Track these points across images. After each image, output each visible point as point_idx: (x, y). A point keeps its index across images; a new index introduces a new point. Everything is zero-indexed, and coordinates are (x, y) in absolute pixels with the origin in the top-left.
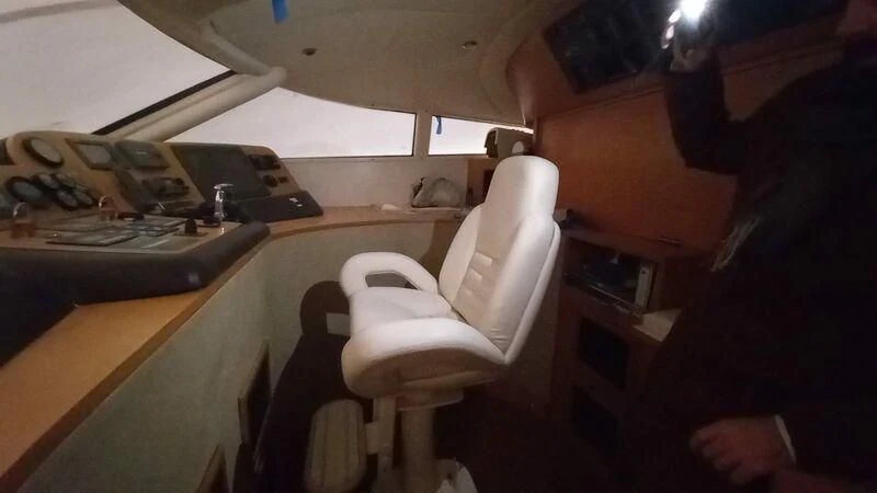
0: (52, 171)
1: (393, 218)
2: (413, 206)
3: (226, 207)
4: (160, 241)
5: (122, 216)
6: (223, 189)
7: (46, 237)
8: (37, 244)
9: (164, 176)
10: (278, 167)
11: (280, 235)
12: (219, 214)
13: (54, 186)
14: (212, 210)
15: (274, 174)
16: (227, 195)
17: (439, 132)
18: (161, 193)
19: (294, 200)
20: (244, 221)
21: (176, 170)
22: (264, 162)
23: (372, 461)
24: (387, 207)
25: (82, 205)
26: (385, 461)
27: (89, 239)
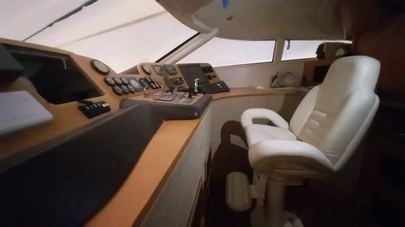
0: (149, 76)
1: (263, 93)
2: (271, 87)
3: (198, 88)
4: (182, 100)
5: (167, 92)
6: (198, 80)
7: (152, 98)
8: (150, 100)
9: (176, 76)
10: (212, 71)
11: (216, 100)
12: (196, 90)
13: (150, 81)
14: (194, 89)
15: (211, 74)
16: (199, 84)
17: (288, 48)
18: (176, 83)
19: (219, 85)
20: (204, 93)
21: (180, 75)
22: (208, 69)
23: (254, 201)
24: (259, 87)
25: (157, 88)
26: (260, 203)
27: (164, 99)
